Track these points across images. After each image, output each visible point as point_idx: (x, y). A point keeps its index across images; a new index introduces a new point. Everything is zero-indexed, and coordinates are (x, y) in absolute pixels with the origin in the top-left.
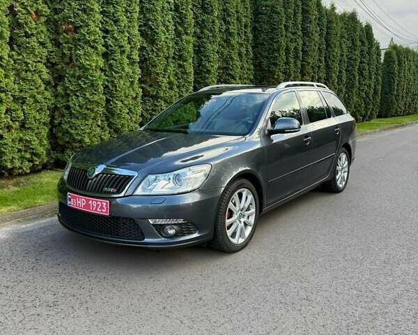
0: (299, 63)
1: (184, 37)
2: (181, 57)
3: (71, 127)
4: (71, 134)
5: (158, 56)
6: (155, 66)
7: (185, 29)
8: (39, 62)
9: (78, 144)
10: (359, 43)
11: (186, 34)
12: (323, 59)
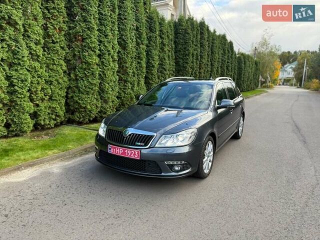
0: (198, 62)
1: (141, 46)
2: (139, 58)
3: (79, 99)
4: (79, 103)
5: (127, 57)
6: (126, 63)
7: (142, 41)
8: (60, 59)
9: (83, 110)
10: (227, 52)
11: (143, 44)
12: (210, 60)
